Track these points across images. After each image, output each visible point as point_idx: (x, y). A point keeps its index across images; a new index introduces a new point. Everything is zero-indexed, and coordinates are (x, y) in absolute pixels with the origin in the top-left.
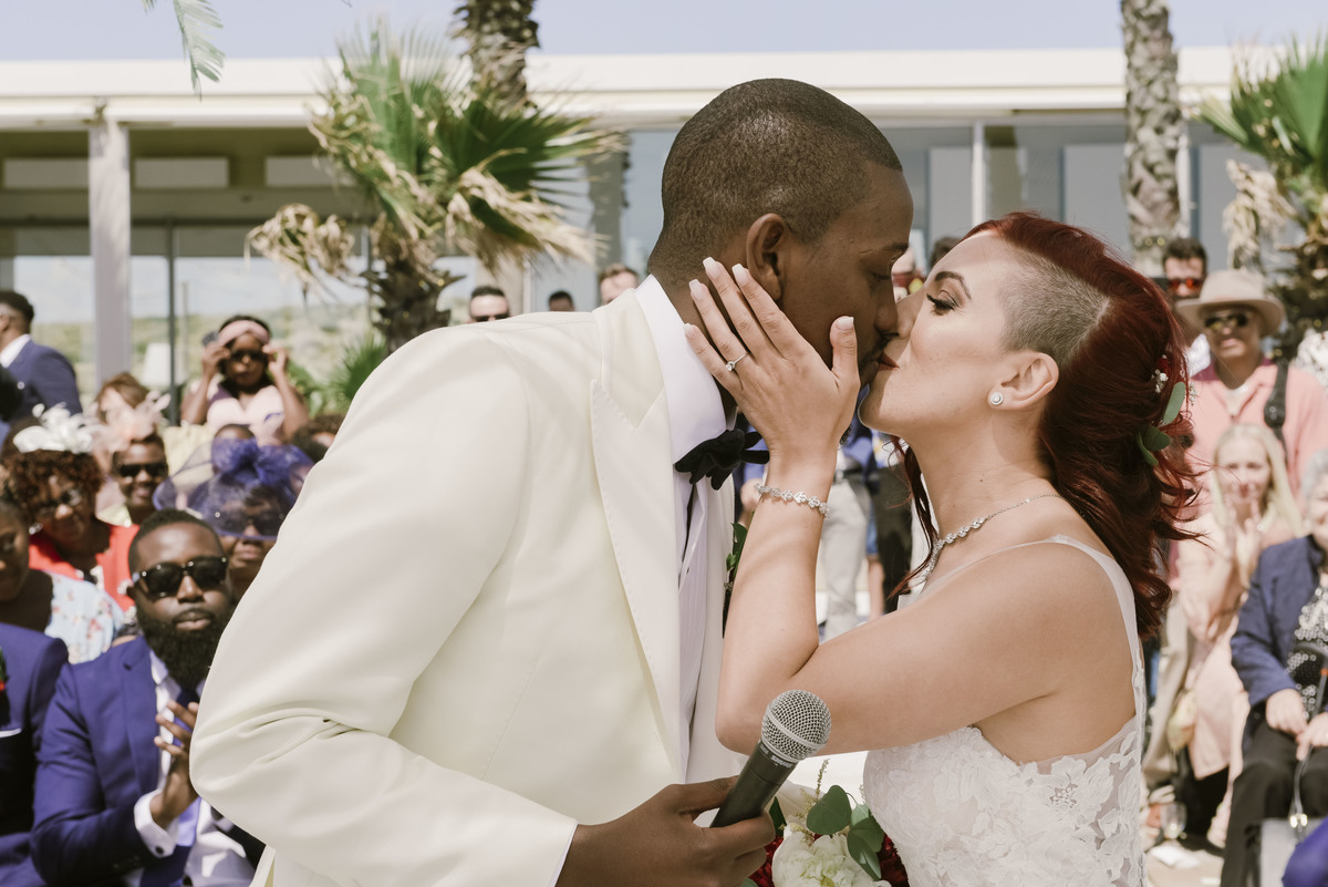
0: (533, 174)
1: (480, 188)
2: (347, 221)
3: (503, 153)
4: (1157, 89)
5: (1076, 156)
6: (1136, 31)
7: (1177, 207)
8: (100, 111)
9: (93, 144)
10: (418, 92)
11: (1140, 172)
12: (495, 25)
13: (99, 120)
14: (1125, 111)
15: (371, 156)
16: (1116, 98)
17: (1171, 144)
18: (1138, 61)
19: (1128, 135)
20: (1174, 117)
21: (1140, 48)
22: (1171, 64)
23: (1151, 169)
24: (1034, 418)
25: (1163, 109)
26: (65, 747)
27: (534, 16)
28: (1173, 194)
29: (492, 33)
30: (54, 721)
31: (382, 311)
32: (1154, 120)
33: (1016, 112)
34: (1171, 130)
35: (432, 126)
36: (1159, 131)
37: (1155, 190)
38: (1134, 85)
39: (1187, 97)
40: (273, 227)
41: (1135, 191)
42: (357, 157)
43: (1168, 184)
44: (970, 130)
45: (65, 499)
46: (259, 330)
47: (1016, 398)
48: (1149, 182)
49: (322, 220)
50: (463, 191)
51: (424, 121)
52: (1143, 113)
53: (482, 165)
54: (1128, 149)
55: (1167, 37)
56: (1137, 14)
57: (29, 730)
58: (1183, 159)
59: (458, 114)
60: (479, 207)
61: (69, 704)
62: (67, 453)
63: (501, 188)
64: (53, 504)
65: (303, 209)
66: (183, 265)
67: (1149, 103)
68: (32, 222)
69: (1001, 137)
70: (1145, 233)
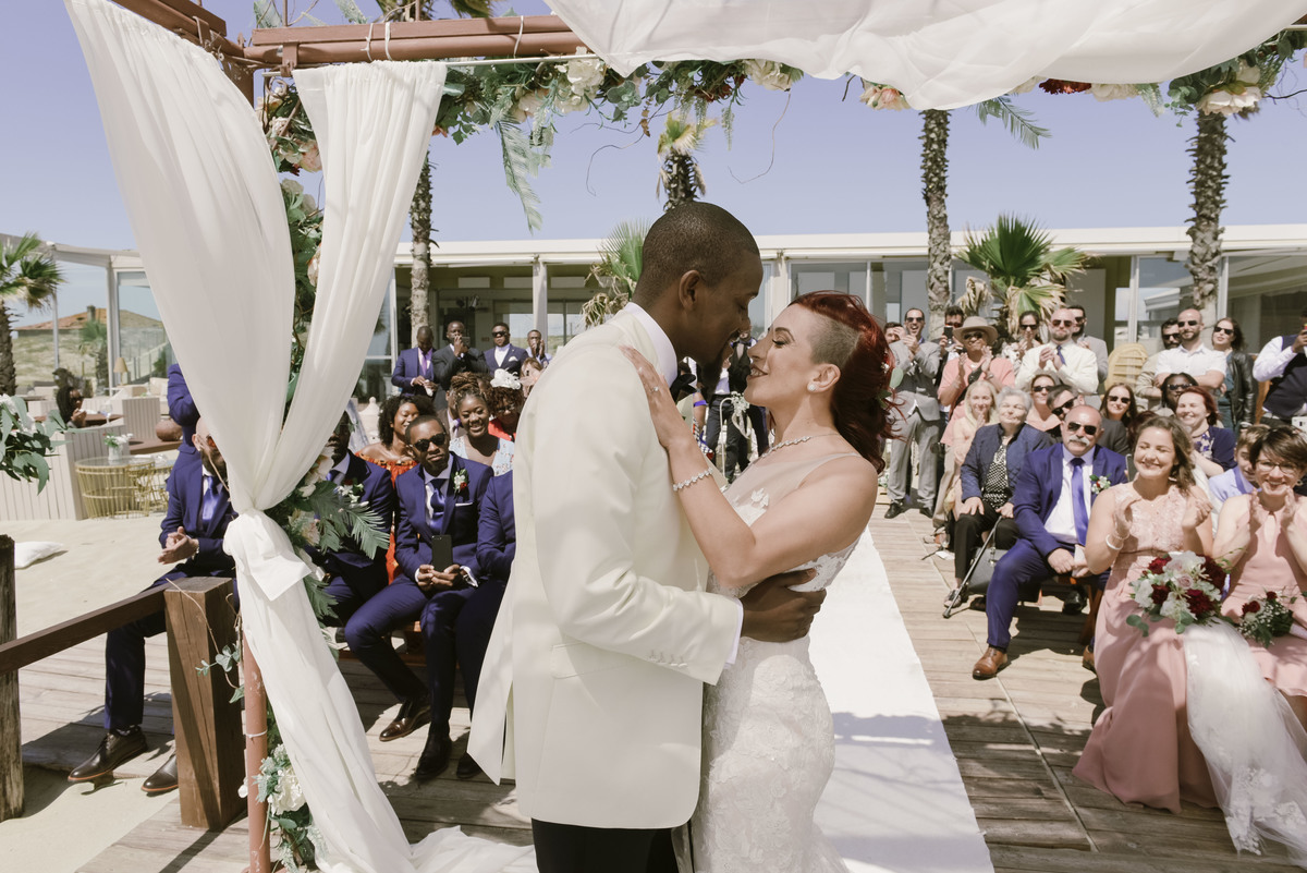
4: (941, 247)
5: (906, 274)
6: (933, 223)
7: (948, 293)
8: (537, 258)
9: (534, 271)
11: (933, 280)
13: (536, 262)
14: (929, 256)
16: (925, 251)
17: (946, 268)
18: (934, 236)
19: (929, 265)
20: (948, 258)
21: (935, 230)
22: (948, 237)
23: (938, 279)
24: (829, 394)
25: (943, 255)
26: (488, 515)
28: (947, 288)
30: (485, 502)
32: (940, 259)
33: (884, 257)
34: (947, 263)
36: (941, 263)
37: (939, 287)
38: (932, 245)
39: (954, 250)
40: (592, 302)
41: (931, 287)
43: (945, 284)
44: (866, 264)
45: (508, 408)
47: (821, 387)
48: (937, 284)
52: (936, 256)
54: (929, 271)
55: (946, 226)
56: (934, 217)
57: (476, 503)
58: (950, 274)
61: (491, 495)
62: (510, 389)
64: (504, 409)
65: (604, 295)
66: (568, 316)
67: (938, 252)
68: (515, 301)
69: (877, 267)
70: (935, 304)
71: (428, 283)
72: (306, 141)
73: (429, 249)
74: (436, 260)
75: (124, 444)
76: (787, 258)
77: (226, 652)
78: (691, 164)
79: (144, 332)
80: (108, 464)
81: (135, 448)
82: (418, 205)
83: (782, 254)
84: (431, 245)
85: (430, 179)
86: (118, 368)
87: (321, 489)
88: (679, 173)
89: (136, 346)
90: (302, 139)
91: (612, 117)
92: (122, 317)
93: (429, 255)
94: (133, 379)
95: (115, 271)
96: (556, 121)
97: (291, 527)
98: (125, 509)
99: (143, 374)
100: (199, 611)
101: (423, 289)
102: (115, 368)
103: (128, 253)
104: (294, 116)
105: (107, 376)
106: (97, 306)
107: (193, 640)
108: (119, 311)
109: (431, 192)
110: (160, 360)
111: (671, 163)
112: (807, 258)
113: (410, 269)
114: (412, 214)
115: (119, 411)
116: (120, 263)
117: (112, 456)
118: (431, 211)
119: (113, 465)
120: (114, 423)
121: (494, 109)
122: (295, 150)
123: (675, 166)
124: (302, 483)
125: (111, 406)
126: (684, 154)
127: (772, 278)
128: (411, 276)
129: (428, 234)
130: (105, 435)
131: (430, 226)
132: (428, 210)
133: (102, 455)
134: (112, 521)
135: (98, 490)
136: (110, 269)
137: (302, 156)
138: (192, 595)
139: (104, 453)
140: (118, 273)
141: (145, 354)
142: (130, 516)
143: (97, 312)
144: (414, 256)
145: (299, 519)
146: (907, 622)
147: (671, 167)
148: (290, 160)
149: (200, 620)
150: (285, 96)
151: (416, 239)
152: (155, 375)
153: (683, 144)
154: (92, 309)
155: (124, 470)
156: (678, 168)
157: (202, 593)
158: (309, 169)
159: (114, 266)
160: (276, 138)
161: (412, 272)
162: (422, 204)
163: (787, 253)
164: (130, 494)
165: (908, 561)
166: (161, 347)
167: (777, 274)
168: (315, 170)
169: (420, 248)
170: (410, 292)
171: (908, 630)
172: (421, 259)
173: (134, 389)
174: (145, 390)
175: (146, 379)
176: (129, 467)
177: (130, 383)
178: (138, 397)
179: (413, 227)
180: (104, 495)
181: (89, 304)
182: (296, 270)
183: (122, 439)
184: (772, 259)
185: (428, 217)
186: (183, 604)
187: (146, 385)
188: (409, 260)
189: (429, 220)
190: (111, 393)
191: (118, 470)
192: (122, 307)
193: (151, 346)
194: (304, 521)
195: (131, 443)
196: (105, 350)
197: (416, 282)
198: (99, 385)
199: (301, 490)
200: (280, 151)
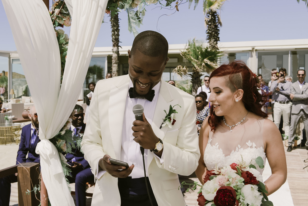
0: (214, 60)
1: (207, 62)
2: (187, 67)
3: (210, 57)
10: (198, 48)
12: (213, 38)
15: (190, 57)
27: (219, 36)
29: (212, 39)
31: (192, 80)
33: (296, 49)
35: (200, 52)
40: (176, 69)
42: (188, 57)
44: (288, 52)
46: (173, 82)
49: (183, 67)
50: (204, 62)
51: (198, 52)
53: (207, 58)
59: (204, 51)
60: (207, 64)
63: (209, 61)
65: (180, 66)
69: (294, 53)
71: (118, 61)
72: (66, 16)
73: (118, 49)
74: (121, 53)
75: (10, 119)
76: (256, 50)
77: (36, 188)
78: (217, 15)
79: (21, 80)
80: (5, 126)
81: (14, 120)
82: (114, 33)
83: (254, 48)
84: (119, 48)
85: (119, 24)
86: (11, 93)
87: (67, 132)
88: (212, 19)
89: (18, 85)
90: (64, 16)
91: (165, 5)
92: (13, 75)
93: (118, 51)
94: (16, 97)
95: (11, 59)
96: (146, 7)
97: (57, 145)
98: (10, 142)
99: (20, 95)
100: (28, 174)
101: (116, 64)
102: (10, 93)
103: (16, 52)
104: (62, 8)
105: (7, 96)
106: (6, 71)
107: (26, 184)
108: (12, 72)
109: (119, 28)
110: (25, 90)
111: (209, 15)
112: (264, 50)
113: (112, 57)
114: (112, 36)
115: (10, 107)
116: (13, 56)
117: (7, 123)
118: (119, 35)
119: (7, 126)
120: (9, 112)
121: (126, 4)
122: (62, 19)
123: (210, 16)
124: (62, 130)
125: (8, 106)
126: (214, 11)
127: (250, 58)
128: (112, 59)
129: (118, 44)
130: (5, 116)
131: (119, 41)
132: (118, 35)
133: (3, 123)
134: (6, 146)
135: (2, 135)
136: (10, 58)
137: (64, 22)
138: (26, 168)
139: (4, 122)
140: (12, 59)
141: (21, 88)
142: (12, 144)
143: (6, 73)
144: (113, 52)
145: (60, 143)
146: (292, 192)
147: (209, 16)
148: (60, 23)
149: (28, 177)
150: (59, 2)
151: (114, 46)
152: (24, 95)
153: (214, 8)
154: (4, 72)
155: (10, 128)
156: (211, 17)
157: (29, 167)
158: (66, 26)
159: (11, 57)
160: (56, 16)
161: (112, 58)
162: (116, 33)
163: (256, 48)
164: (12, 137)
165: (296, 169)
166: (26, 85)
167: (252, 56)
168: (68, 26)
169: (115, 49)
170: (112, 65)
171: (292, 195)
172: (116, 53)
173: (16, 100)
174: (20, 101)
175: (21, 97)
176: (12, 127)
177: (15, 98)
178: (17, 103)
179: (113, 41)
180: (3, 137)
181: (3, 70)
182: (61, 59)
183: (10, 117)
184: (250, 51)
185: (118, 37)
186: (23, 171)
187: (20, 99)
188: (111, 53)
189: (118, 39)
190: (8, 102)
191: (8, 128)
192: (13, 71)
193: (23, 85)
194: (62, 143)
195: (13, 119)
196: (7, 86)
197: (114, 61)
198: (5, 99)
199: (61, 132)
200: (57, 20)
